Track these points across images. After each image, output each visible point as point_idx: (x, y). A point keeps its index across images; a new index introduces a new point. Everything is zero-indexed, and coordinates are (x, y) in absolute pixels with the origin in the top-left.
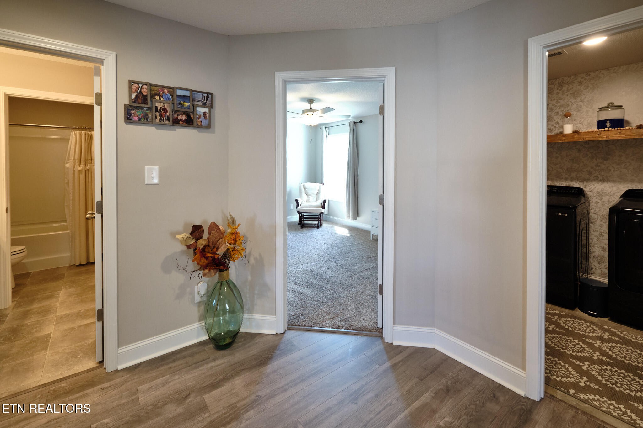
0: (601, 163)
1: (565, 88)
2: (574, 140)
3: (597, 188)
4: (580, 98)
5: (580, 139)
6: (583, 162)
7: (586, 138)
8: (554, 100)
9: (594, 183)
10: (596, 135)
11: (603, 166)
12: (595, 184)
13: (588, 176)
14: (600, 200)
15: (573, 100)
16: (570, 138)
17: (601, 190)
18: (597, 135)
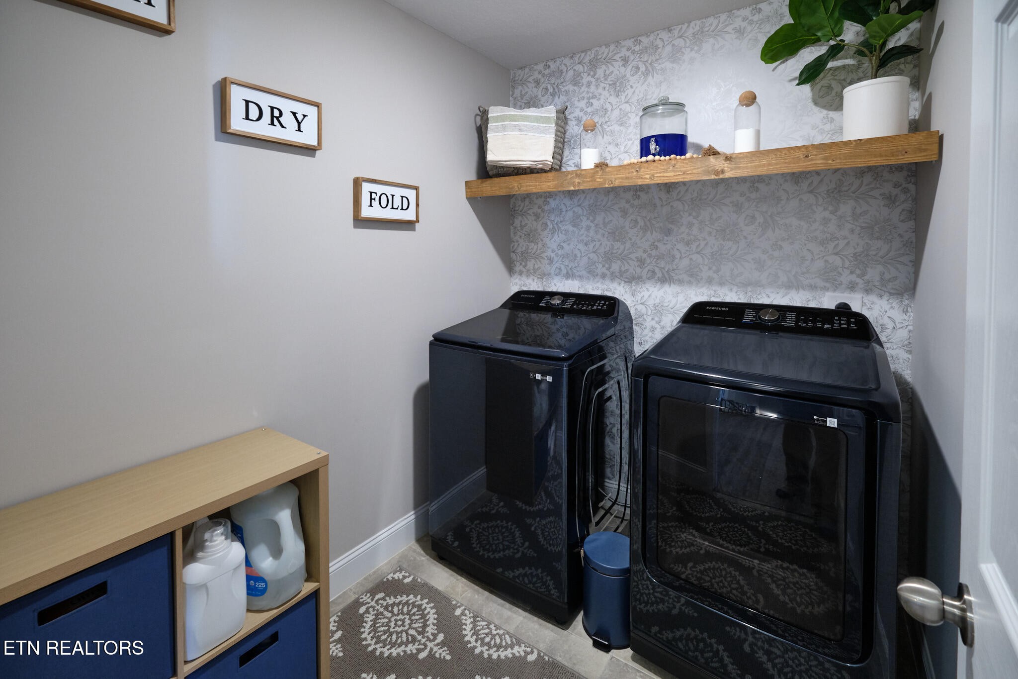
0: (659, 241)
1: (600, 72)
2: (596, 185)
3: (653, 296)
4: (624, 95)
5: (605, 184)
6: (630, 239)
7: (616, 179)
8: (583, 98)
9: (647, 285)
10: (633, 172)
11: (662, 248)
12: (650, 288)
13: (639, 270)
14: (658, 322)
15: (613, 100)
16: (588, 180)
17: (659, 301)
18: (635, 173)
